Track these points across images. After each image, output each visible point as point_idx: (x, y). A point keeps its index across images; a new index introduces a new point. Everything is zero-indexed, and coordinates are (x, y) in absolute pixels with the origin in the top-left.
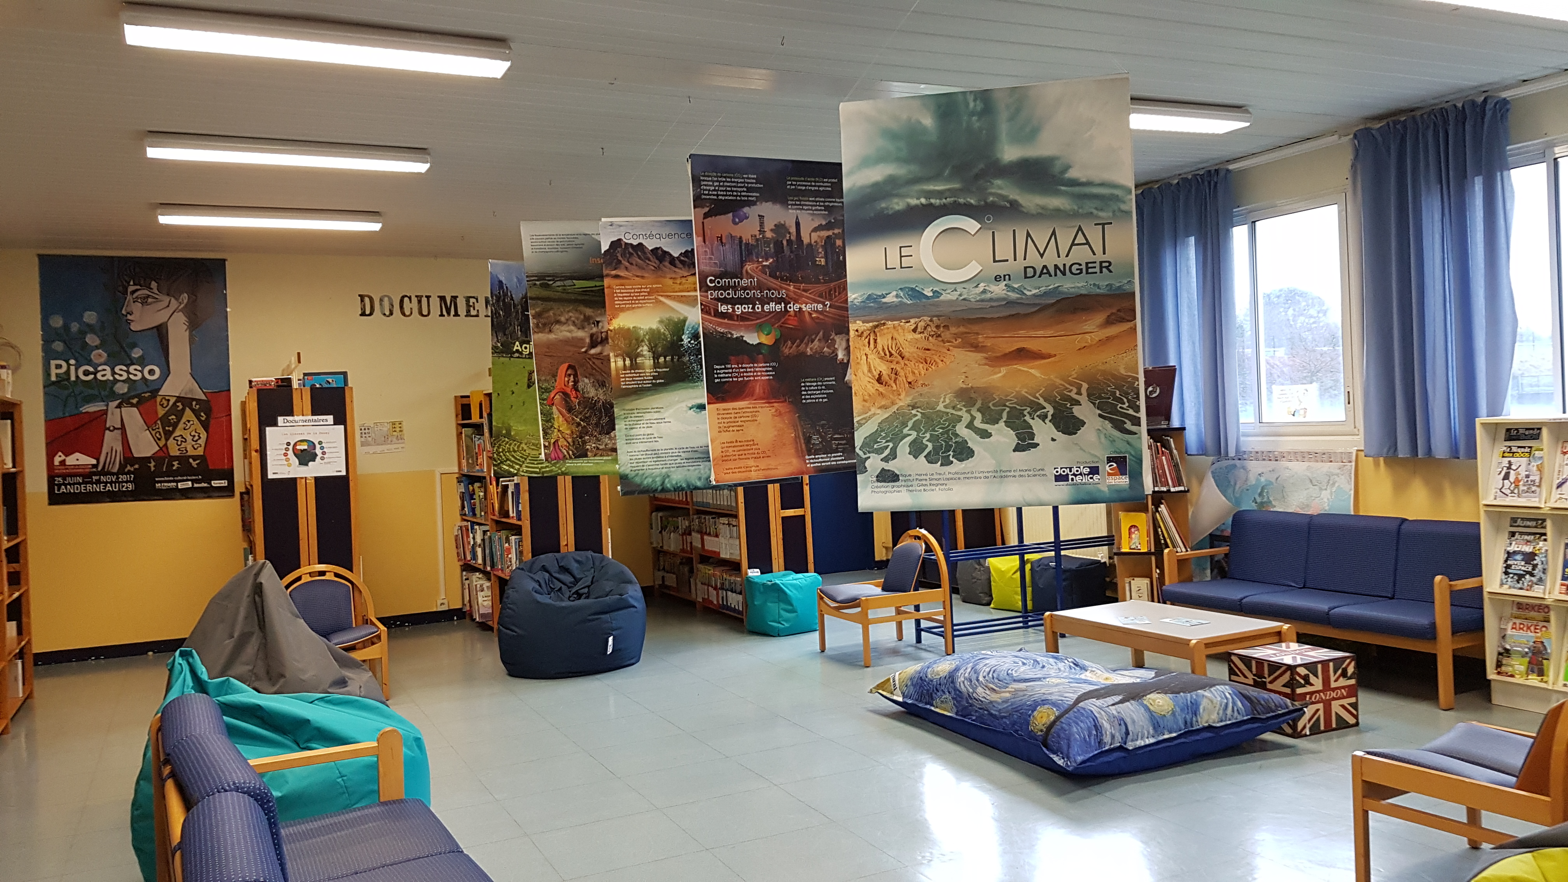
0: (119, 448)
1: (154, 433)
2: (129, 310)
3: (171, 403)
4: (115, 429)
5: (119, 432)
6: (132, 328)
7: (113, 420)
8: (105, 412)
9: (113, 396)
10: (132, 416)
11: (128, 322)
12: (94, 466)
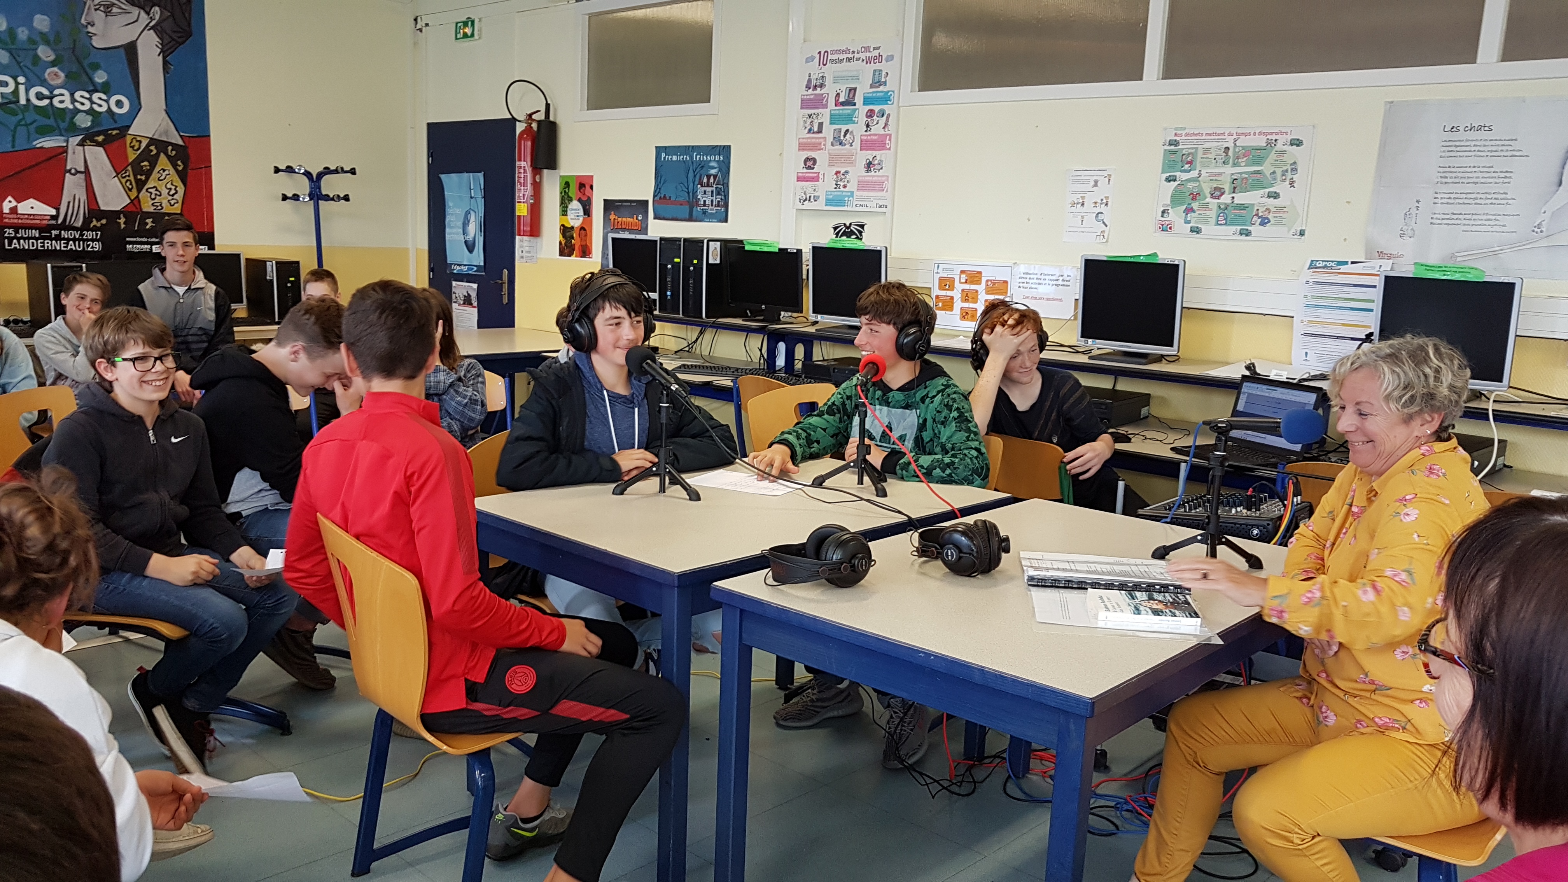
0: (84, 198)
1: (124, 181)
2: (90, 20)
3: (143, 145)
4: (78, 172)
5: (83, 176)
6: (94, 44)
7: (75, 159)
8: (64, 150)
9: (73, 129)
10: (97, 157)
11: (90, 36)
12: (54, 218)
